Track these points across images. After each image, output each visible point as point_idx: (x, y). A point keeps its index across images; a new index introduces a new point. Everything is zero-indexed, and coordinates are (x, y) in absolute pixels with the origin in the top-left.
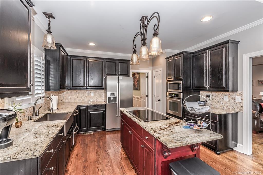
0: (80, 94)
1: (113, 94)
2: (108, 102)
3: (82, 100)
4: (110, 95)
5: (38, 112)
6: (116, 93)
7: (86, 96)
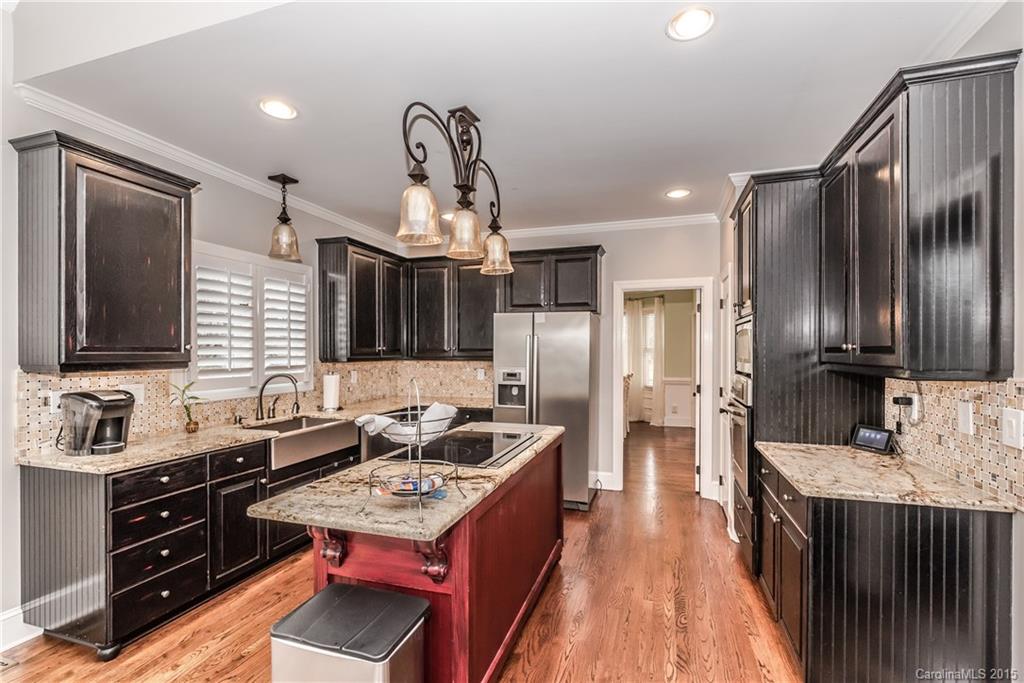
0: (448, 373)
1: (514, 375)
2: (500, 403)
3: (451, 391)
4: (504, 380)
5: (274, 410)
6: (522, 371)
7: (464, 381)
